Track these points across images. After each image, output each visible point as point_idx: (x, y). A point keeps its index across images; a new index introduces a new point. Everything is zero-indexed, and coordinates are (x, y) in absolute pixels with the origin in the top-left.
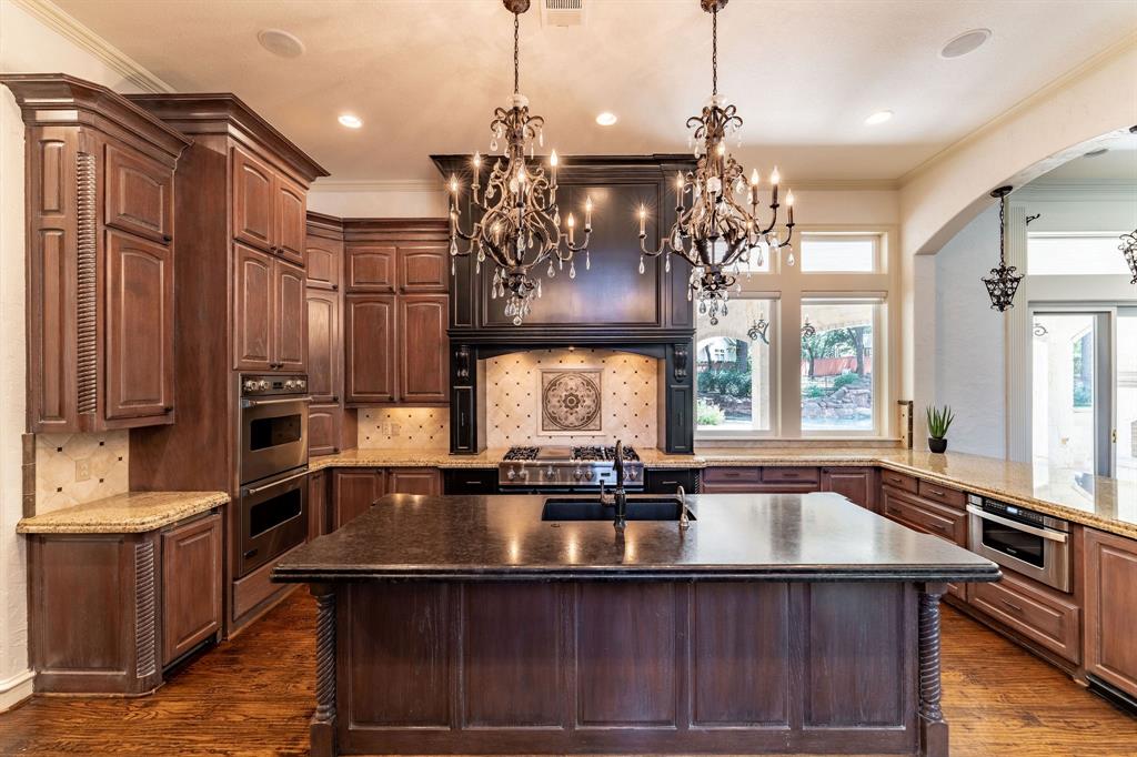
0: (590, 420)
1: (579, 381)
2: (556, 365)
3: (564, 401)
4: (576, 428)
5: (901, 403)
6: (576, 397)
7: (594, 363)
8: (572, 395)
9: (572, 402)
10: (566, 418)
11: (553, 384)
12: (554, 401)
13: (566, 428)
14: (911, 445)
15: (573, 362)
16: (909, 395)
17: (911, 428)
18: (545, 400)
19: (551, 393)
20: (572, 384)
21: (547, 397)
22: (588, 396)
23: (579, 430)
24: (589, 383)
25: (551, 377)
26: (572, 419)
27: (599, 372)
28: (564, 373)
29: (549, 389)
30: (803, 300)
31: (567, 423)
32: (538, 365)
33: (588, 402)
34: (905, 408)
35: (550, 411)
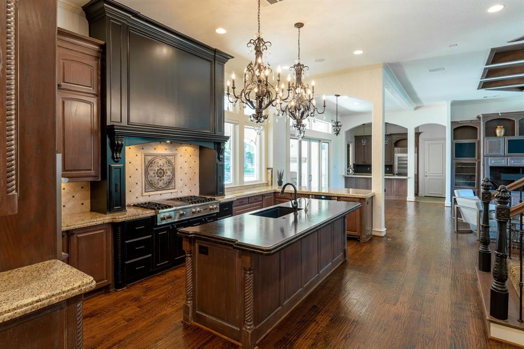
0: (170, 184)
1: (164, 161)
2: (152, 151)
3: (157, 173)
4: (163, 189)
5: (268, 169)
6: (163, 170)
7: (172, 150)
8: (161, 169)
9: (161, 173)
10: (158, 184)
11: (151, 163)
12: (151, 173)
13: (158, 189)
14: (272, 184)
15: (161, 150)
16: (271, 166)
17: (272, 178)
18: (146, 173)
19: (150, 168)
20: (161, 162)
21: (147, 171)
22: (169, 170)
23: (165, 190)
24: (169, 162)
25: (150, 158)
26: (161, 183)
27: (174, 156)
28: (157, 156)
29: (148, 165)
30: (245, 126)
31: (158, 186)
32: (142, 151)
33: (169, 173)
34: (270, 171)
35: (149, 179)
